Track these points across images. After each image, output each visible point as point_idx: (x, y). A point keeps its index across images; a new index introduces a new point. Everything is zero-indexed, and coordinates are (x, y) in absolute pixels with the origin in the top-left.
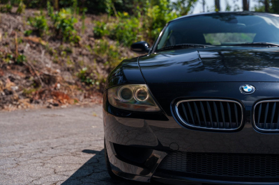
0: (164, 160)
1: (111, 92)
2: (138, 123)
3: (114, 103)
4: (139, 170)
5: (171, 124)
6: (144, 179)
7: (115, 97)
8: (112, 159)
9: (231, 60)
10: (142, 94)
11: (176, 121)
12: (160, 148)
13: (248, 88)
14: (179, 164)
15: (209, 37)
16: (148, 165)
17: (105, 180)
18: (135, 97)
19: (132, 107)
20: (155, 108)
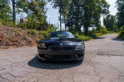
0: (47, 57)
1: (39, 45)
2: (43, 50)
3: (39, 47)
4: (43, 58)
5: (48, 50)
6: (44, 60)
7: (39, 46)
8: (39, 56)
9: (62, 39)
10: (44, 45)
11: (49, 50)
12: (47, 54)
13: (61, 44)
14: (50, 57)
15: (58, 35)
16: (45, 58)
17: (38, 60)
18: (43, 46)
19: (42, 47)
20: (46, 48)
